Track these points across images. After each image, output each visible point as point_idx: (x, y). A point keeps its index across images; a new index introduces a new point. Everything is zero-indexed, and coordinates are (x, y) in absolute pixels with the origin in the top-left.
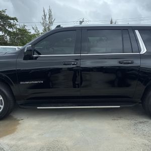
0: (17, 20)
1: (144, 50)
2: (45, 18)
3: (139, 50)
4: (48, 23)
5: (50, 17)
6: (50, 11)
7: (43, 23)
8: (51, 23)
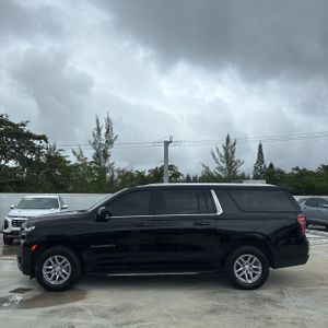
0: (46, 140)
2: (99, 134)
4: (103, 142)
5: (107, 132)
7: (94, 143)
8: (110, 142)
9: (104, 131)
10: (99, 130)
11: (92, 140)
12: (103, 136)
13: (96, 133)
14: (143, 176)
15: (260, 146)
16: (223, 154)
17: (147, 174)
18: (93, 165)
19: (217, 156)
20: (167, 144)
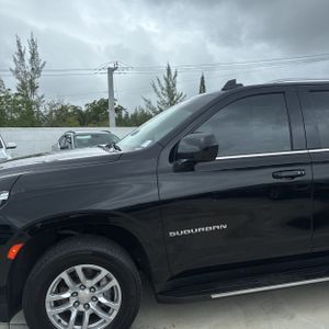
2: (22, 59)
4: (29, 70)
5: (33, 58)
6: (34, 44)
7: (17, 72)
8: (37, 71)
9: (28, 56)
10: (21, 54)
11: (14, 67)
12: (27, 63)
13: (18, 59)
14: (80, 112)
15: (203, 78)
16: (165, 86)
17: (84, 109)
18: (20, 98)
19: (159, 89)
20: (111, 71)
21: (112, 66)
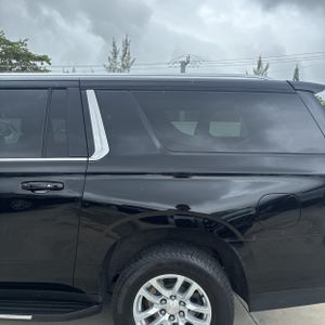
0: (48, 61)
1: (101, 148)
2: (115, 57)
3: (90, 150)
5: (124, 56)
6: (127, 44)
8: (126, 66)
9: (121, 54)
10: (115, 53)
11: (108, 64)
12: (119, 60)
13: (112, 57)
15: (297, 70)
20: (184, 64)
21: (185, 59)
